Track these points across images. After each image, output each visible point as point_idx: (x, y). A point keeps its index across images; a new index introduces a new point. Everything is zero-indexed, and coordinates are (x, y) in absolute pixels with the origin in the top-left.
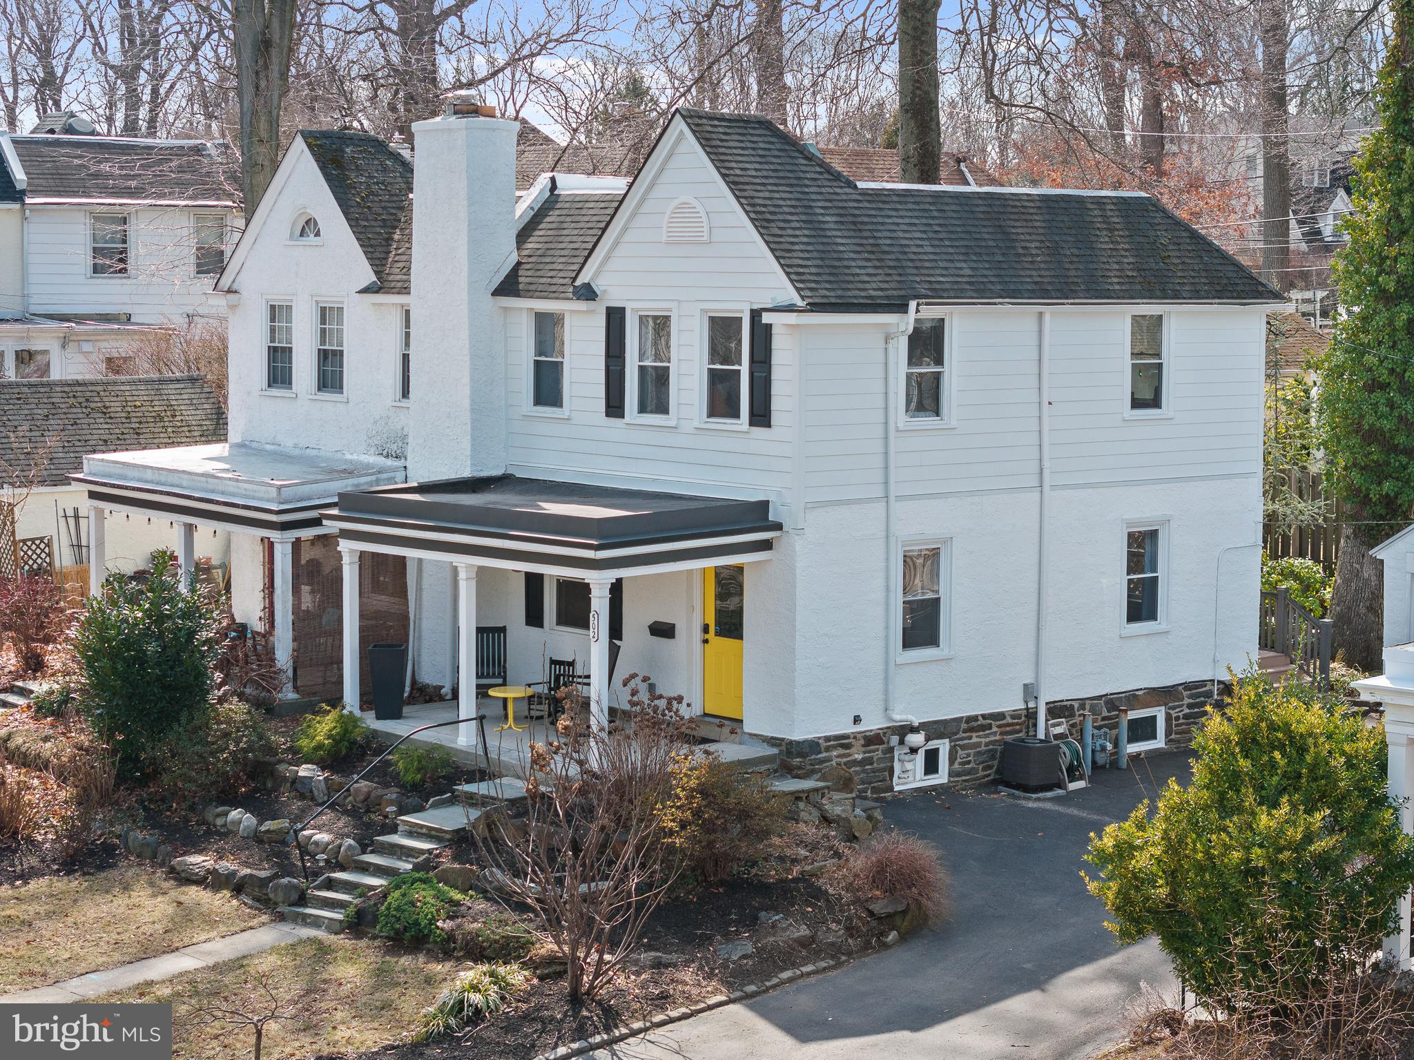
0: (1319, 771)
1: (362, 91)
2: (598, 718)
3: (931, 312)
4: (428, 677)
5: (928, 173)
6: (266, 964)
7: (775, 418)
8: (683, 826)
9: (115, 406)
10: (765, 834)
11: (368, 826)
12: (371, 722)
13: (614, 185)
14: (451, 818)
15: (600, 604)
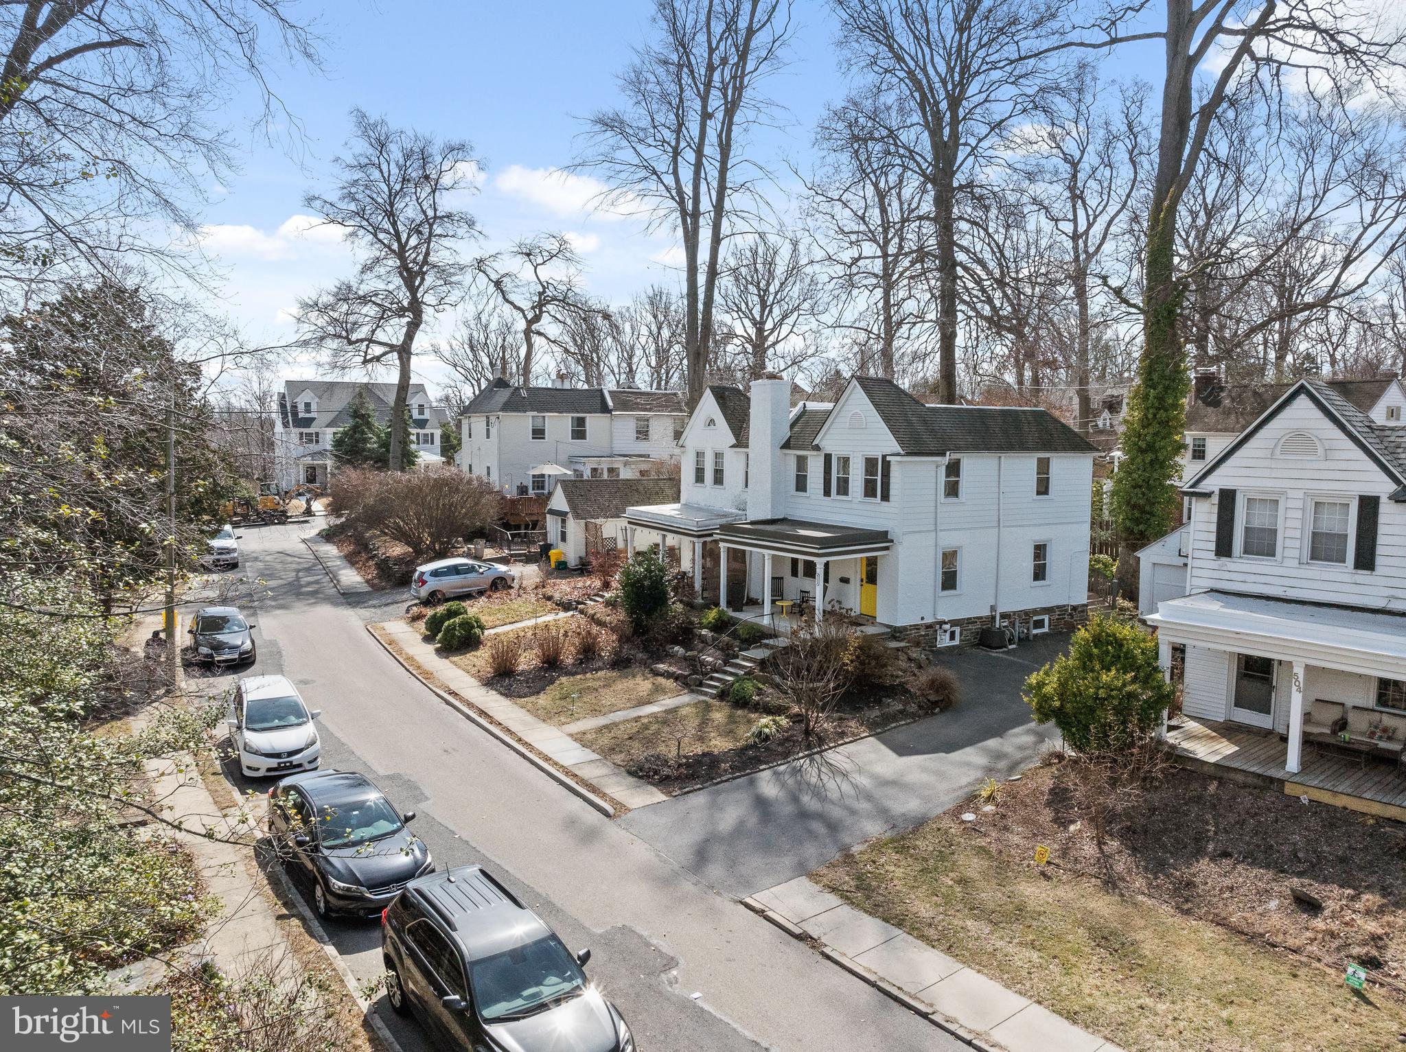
0: (1129, 655)
1: (739, 375)
2: (819, 616)
3: (956, 456)
4: (753, 595)
5: (951, 401)
6: (684, 711)
7: (891, 498)
8: (852, 661)
9: (641, 489)
10: (885, 666)
11: (728, 655)
12: (731, 613)
13: (828, 406)
14: (758, 653)
15: (820, 570)
